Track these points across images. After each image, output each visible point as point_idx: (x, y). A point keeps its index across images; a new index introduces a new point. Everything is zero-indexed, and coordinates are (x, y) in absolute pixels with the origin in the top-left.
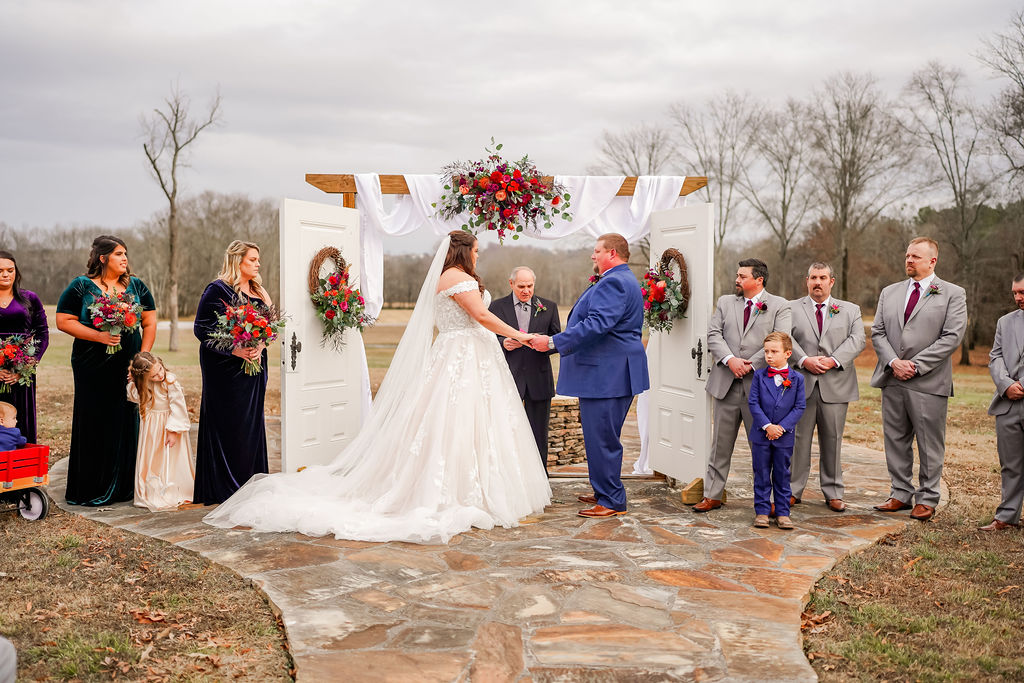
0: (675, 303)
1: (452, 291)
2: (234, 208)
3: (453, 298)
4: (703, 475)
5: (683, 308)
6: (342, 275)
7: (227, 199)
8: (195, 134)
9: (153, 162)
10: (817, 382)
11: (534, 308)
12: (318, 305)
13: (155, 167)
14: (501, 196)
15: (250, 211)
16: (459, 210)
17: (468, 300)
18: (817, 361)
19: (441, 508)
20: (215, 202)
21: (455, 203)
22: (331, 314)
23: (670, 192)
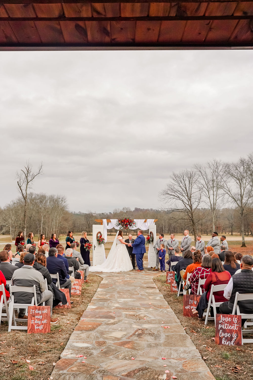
0: (151, 240)
1: (119, 239)
2: (40, 198)
3: (119, 240)
4: (156, 266)
5: (153, 241)
6: (101, 236)
7: (38, 195)
8: (34, 178)
9: (20, 187)
10: (171, 252)
11: (132, 241)
12: (98, 240)
13: (20, 189)
14: (125, 223)
15: (46, 199)
16: (119, 225)
17: (121, 240)
18: (171, 248)
19: (117, 269)
20: (33, 196)
21: (118, 224)
22: (100, 242)
23: (152, 222)
